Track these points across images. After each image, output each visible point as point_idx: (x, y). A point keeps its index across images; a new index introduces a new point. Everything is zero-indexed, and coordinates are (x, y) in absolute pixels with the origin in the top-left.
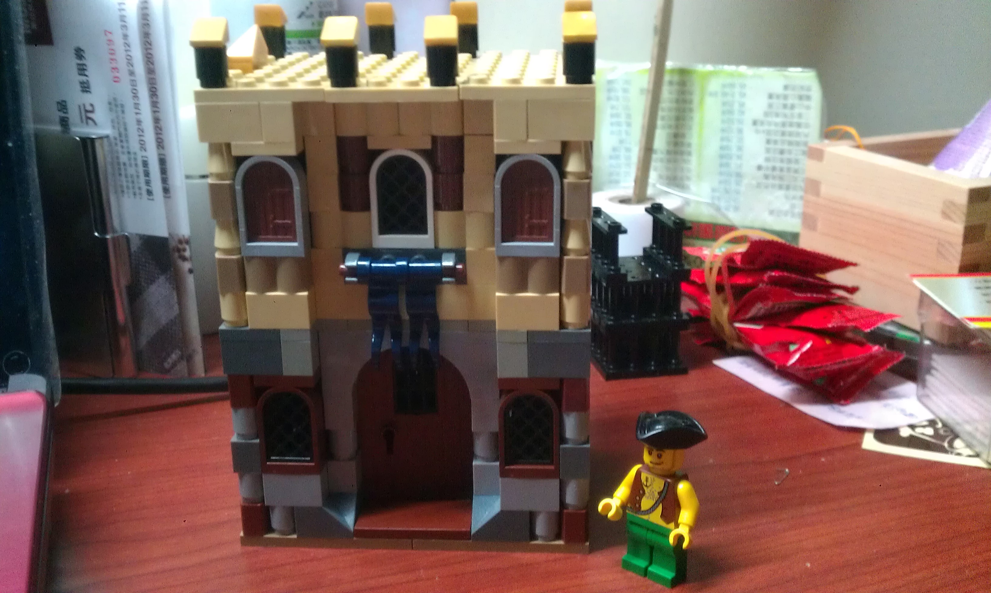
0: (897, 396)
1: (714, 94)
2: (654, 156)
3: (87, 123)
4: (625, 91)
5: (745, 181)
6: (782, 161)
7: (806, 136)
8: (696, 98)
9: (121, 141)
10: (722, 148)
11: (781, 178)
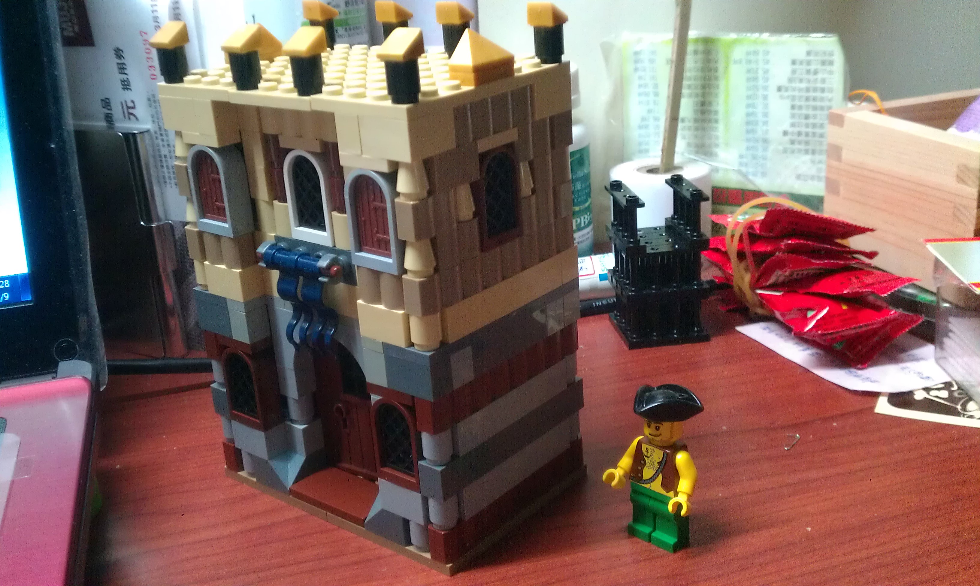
0: (916, 359)
1: (739, 62)
2: (680, 125)
3: (130, 119)
4: (652, 61)
5: (772, 147)
6: (807, 126)
7: (830, 100)
8: (721, 66)
9: (162, 135)
10: (748, 115)
11: (807, 143)
